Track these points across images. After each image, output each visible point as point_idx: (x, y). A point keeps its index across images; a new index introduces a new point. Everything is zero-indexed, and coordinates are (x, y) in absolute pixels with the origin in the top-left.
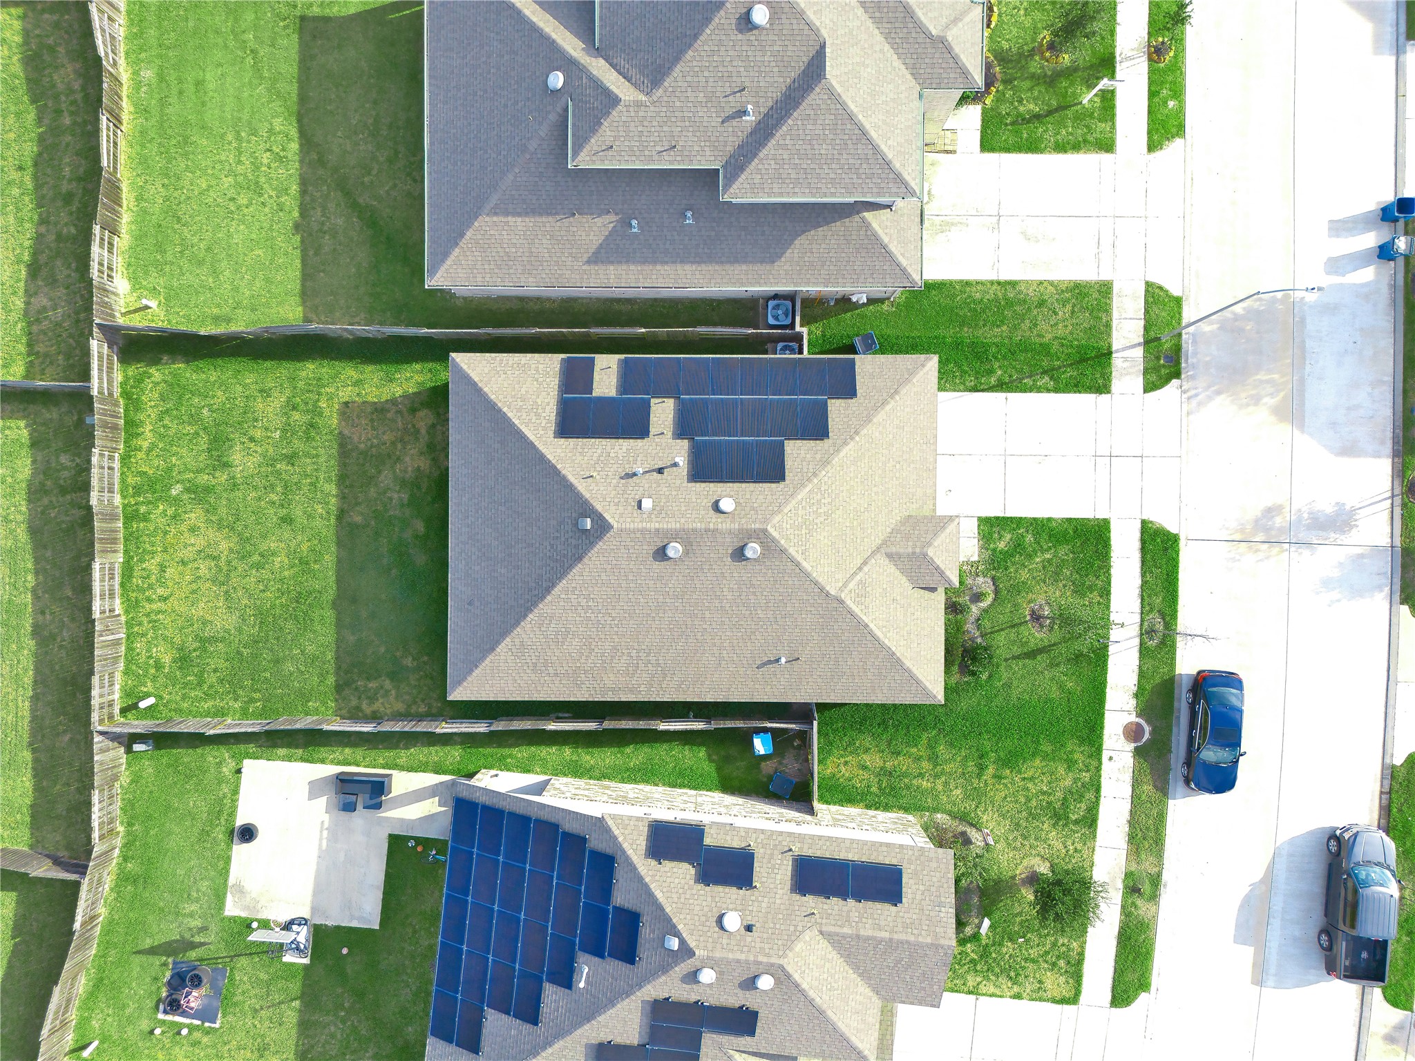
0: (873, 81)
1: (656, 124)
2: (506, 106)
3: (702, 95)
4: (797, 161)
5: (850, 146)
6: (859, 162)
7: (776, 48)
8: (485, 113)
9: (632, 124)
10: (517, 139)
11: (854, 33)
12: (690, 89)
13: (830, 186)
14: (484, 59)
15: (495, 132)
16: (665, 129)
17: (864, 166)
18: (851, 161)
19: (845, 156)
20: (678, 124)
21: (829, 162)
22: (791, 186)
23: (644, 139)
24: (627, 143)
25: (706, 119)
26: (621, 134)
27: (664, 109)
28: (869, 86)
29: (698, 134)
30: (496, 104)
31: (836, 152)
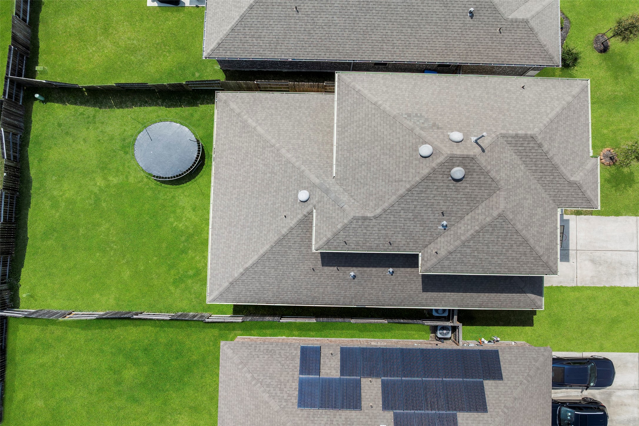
0: (531, 208)
1: (377, 229)
2: (267, 204)
3: (411, 214)
4: (476, 254)
5: (515, 247)
6: (520, 255)
7: (466, 191)
8: (252, 206)
9: (360, 229)
10: (274, 226)
11: (520, 180)
12: (402, 211)
13: (497, 267)
14: (253, 173)
15: (259, 219)
16: (382, 232)
17: (523, 257)
18: (514, 255)
19: (510, 252)
20: (392, 229)
21: (498, 255)
22: (471, 267)
23: (366, 237)
24: (354, 239)
25: (412, 227)
26: (351, 234)
27: (383, 221)
28: (529, 211)
29: (405, 235)
30: (260, 201)
31: (504, 250)
